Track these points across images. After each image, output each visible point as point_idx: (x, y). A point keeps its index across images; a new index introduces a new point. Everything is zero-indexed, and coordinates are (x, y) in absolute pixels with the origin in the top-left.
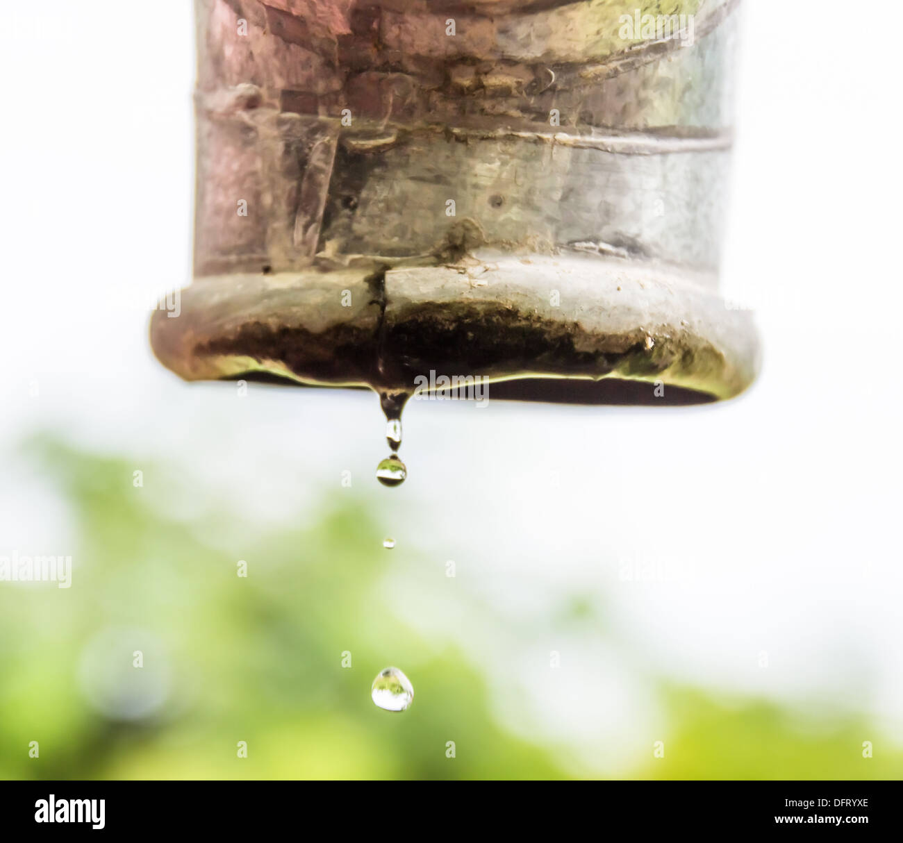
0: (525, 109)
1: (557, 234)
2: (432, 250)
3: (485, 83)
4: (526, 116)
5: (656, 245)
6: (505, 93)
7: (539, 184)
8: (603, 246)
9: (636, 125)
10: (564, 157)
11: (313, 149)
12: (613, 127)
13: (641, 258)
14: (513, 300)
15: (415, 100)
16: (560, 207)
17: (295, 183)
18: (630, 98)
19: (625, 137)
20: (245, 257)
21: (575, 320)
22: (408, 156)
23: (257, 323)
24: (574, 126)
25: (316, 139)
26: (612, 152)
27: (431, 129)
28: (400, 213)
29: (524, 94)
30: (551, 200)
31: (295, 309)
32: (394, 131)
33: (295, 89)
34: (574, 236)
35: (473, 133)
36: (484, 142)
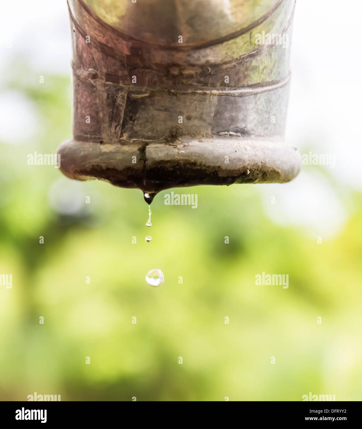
0: (199, 82)
1: (212, 130)
2: (164, 137)
3: (183, 73)
4: (200, 85)
5: (253, 130)
6: (191, 76)
7: (205, 111)
8: (231, 133)
9: (244, 84)
10: (215, 100)
11: (118, 97)
12: (235, 87)
13: (246, 136)
14: (194, 158)
15: (156, 79)
16: (213, 119)
17: (111, 110)
18: (241, 75)
19: (239, 90)
20: (93, 136)
21: (219, 165)
22: (154, 101)
23: (98, 165)
24: (219, 87)
25: (119, 93)
26: (234, 96)
27: (163, 91)
28: (152, 123)
29: (199, 77)
30: (210, 116)
31: (112, 161)
32: (149, 91)
33: (110, 73)
34: (219, 130)
35: (179, 92)
36: (183, 95)
